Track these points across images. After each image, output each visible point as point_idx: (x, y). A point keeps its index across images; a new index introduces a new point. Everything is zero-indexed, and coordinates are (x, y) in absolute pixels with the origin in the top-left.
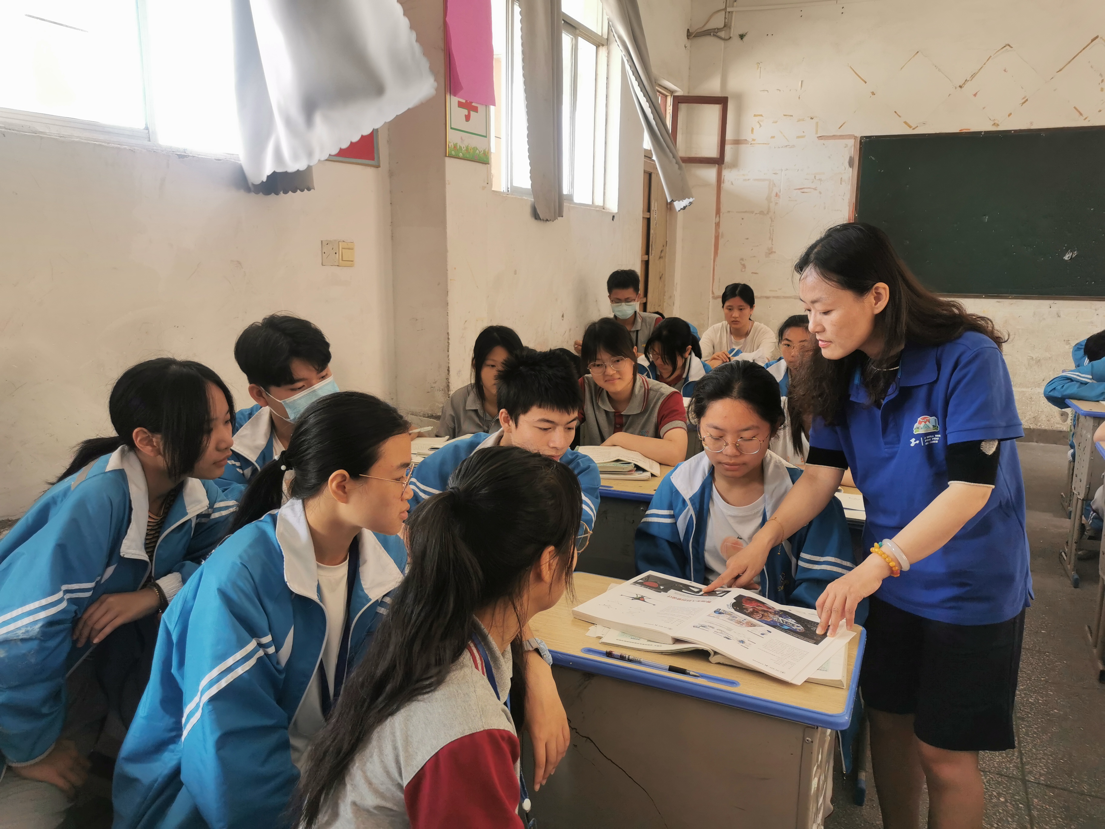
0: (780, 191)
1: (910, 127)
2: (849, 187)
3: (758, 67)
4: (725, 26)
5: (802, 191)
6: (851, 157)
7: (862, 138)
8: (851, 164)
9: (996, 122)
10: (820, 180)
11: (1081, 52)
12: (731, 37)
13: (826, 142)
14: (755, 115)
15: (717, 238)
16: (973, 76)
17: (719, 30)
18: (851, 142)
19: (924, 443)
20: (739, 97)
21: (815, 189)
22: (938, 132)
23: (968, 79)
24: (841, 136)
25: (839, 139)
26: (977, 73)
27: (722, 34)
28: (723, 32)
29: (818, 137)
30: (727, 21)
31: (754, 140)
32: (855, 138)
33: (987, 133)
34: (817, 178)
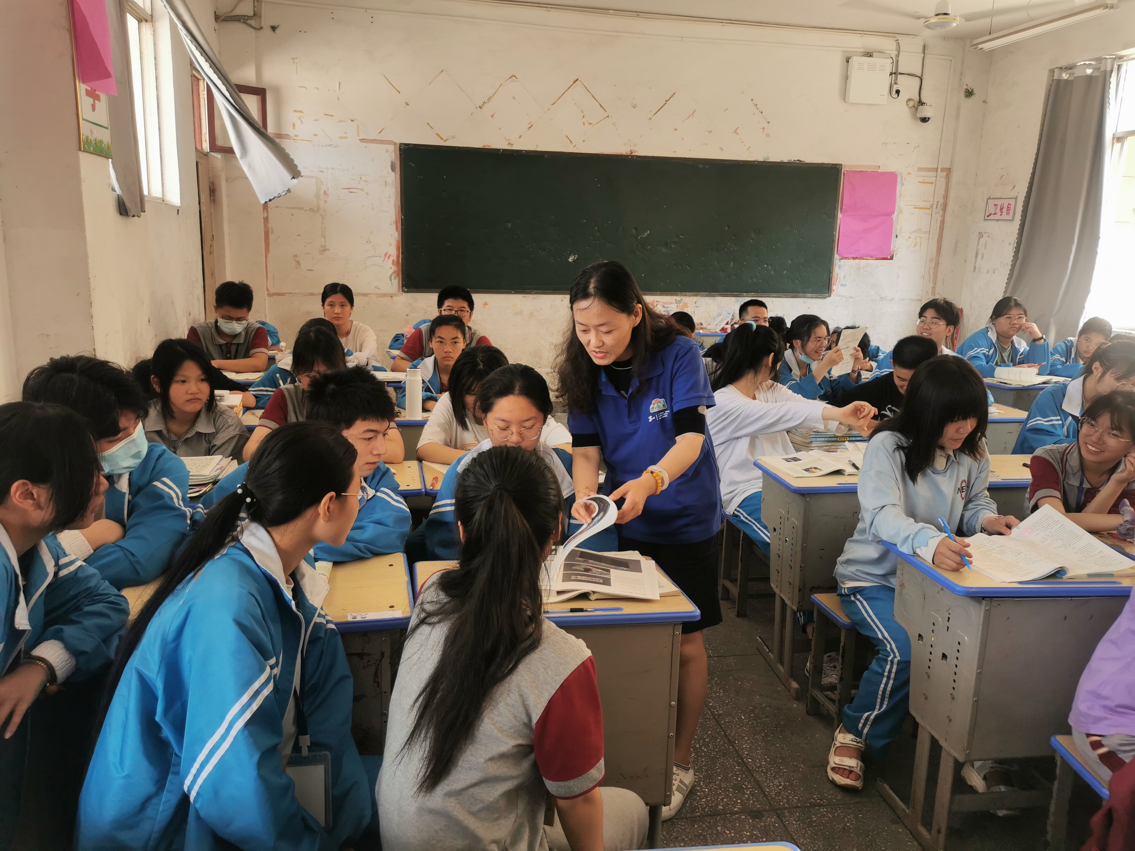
0: (328, 189)
1: (442, 139)
2: (394, 190)
3: (294, 63)
4: (255, 15)
5: (350, 190)
6: (392, 162)
7: (401, 144)
8: (393, 169)
9: (510, 141)
10: (366, 181)
11: (567, 90)
12: (262, 27)
13: (368, 145)
14: (295, 111)
15: (267, 234)
16: (490, 99)
17: (250, 18)
18: (391, 148)
19: (658, 418)
20: (277, 90)
21: (362, 190)
22: (465, 146)
23: (486, 101)
24: (381, 141)
25: (380, 143)
26: (493, 96)
27: (252, 22)
28: (253, 21)
29: (361, 140)
30: (256, 9)
31: (296, 136)
32: (395, 144)
33: (504, 150)
34: (363, 180)
